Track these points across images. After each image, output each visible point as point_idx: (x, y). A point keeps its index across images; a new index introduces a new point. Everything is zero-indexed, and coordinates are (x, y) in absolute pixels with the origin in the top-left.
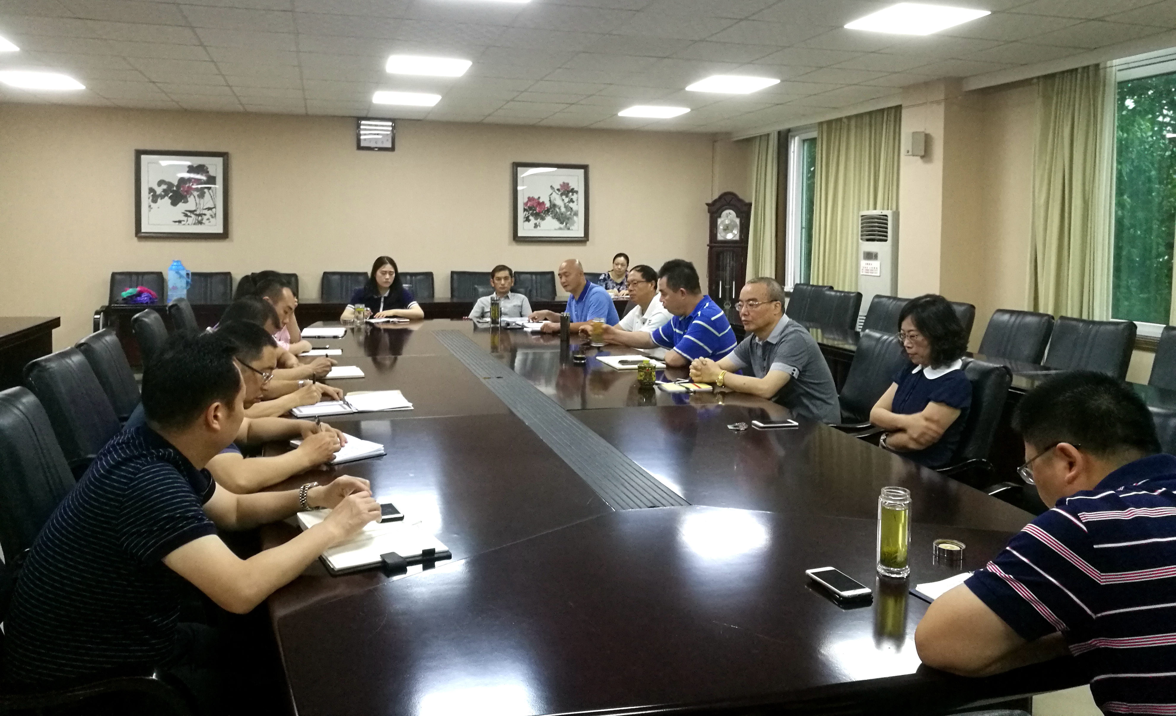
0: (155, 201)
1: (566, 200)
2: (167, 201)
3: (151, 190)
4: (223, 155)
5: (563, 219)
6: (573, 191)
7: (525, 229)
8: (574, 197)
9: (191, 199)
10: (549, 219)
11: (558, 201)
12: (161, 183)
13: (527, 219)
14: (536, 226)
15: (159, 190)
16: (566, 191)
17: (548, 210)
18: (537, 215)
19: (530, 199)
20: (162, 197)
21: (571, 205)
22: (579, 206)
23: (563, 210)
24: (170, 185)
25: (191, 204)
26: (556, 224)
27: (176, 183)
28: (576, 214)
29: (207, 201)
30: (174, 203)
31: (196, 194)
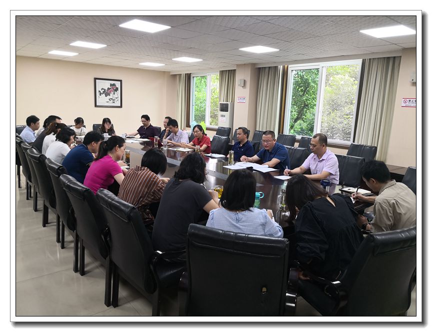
0: (100, 95)
3: (99, 91)
4: (121, 81)
12: (102, 89)
15: (102, 92)
20: (103, 94)
25: (111, 97)
27: (106, 89)
29: (116, 96)
30: (106, 96)
31: (112, 93)
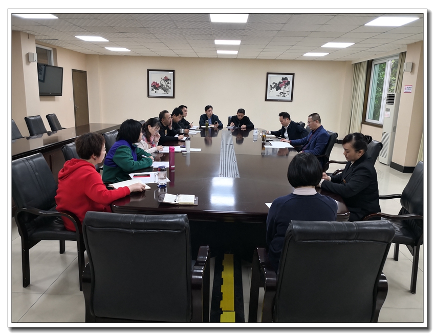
0: (271, 89)
1: (167, 83)
2: (275, 89)
3: (271, 86)
4: (293, 75)
5: (165, 90)
6: (169, 80)
7: (152, 93)
8: (169, 82)
9: (282, 89)
10: (160, 89)
11: (164, 83)
12: (274, 83)
13: (153, 90)
14: (156, 92)
15: (273, 86)
16: (167, 80)
17: (160, 86)
18: (156, 88)
19: (154, 82)
21: (168, 85)
22: (171, 85)
23: (165, 86)
24: (276, 84)
25: (282, 90)
26: (163, 91)
27: (278, 83)
28: (170, 88)
29: (287, 89)
30: (277, 90)
31: (284, 87)
